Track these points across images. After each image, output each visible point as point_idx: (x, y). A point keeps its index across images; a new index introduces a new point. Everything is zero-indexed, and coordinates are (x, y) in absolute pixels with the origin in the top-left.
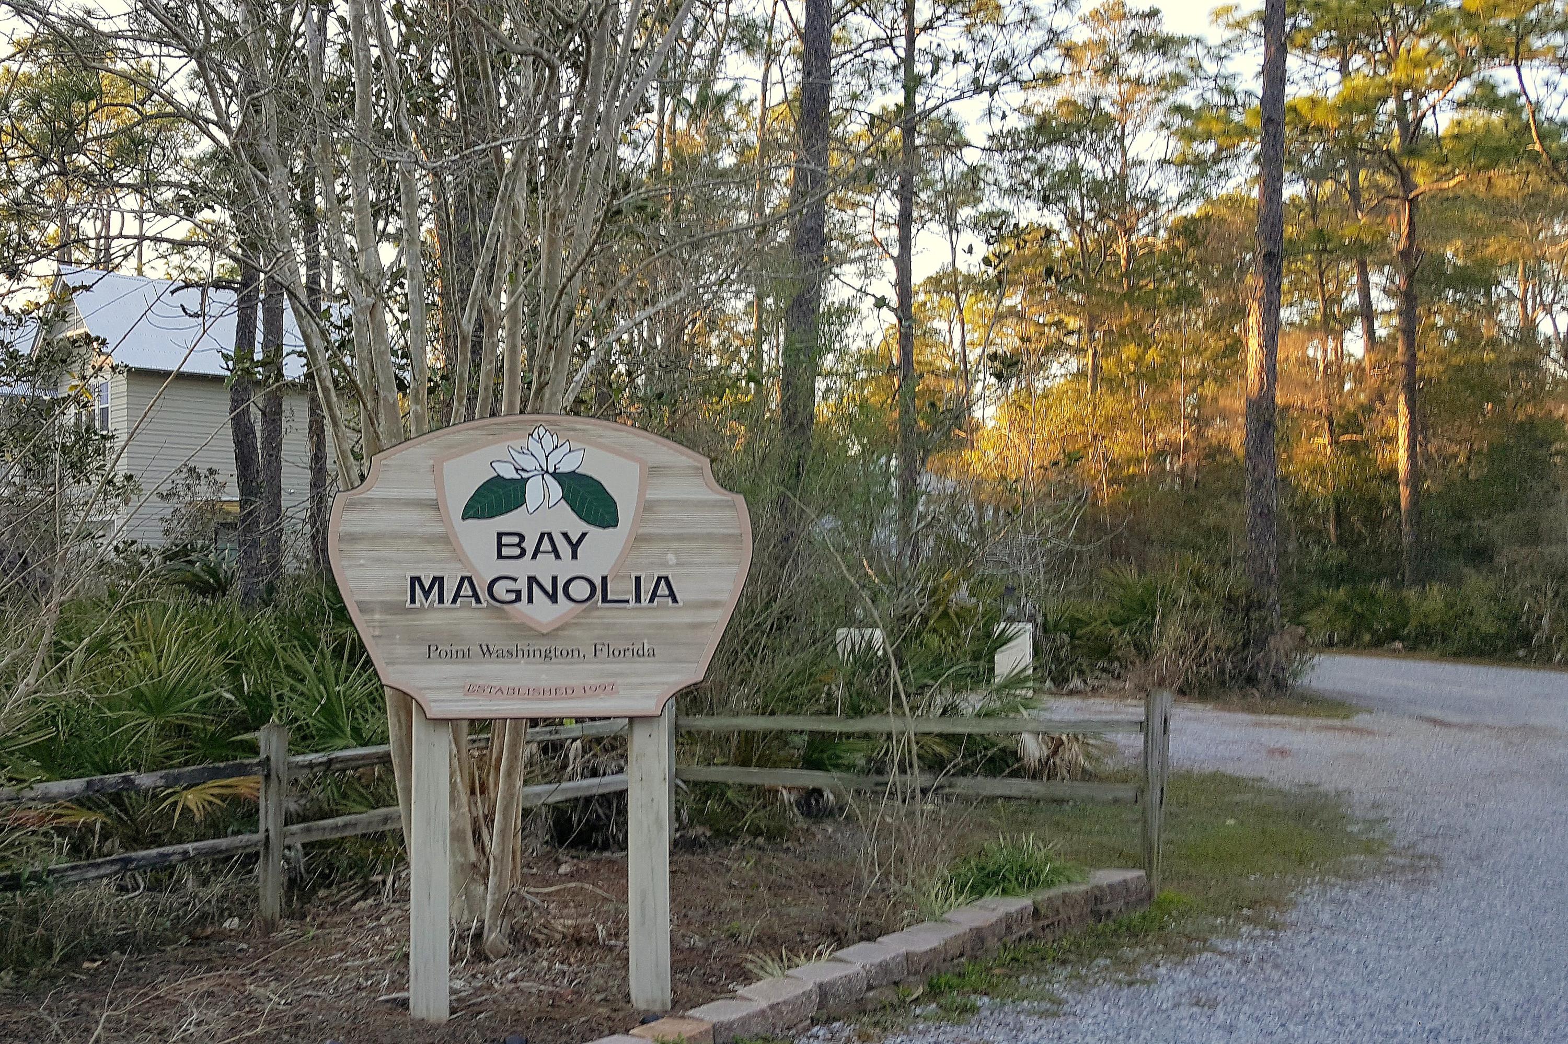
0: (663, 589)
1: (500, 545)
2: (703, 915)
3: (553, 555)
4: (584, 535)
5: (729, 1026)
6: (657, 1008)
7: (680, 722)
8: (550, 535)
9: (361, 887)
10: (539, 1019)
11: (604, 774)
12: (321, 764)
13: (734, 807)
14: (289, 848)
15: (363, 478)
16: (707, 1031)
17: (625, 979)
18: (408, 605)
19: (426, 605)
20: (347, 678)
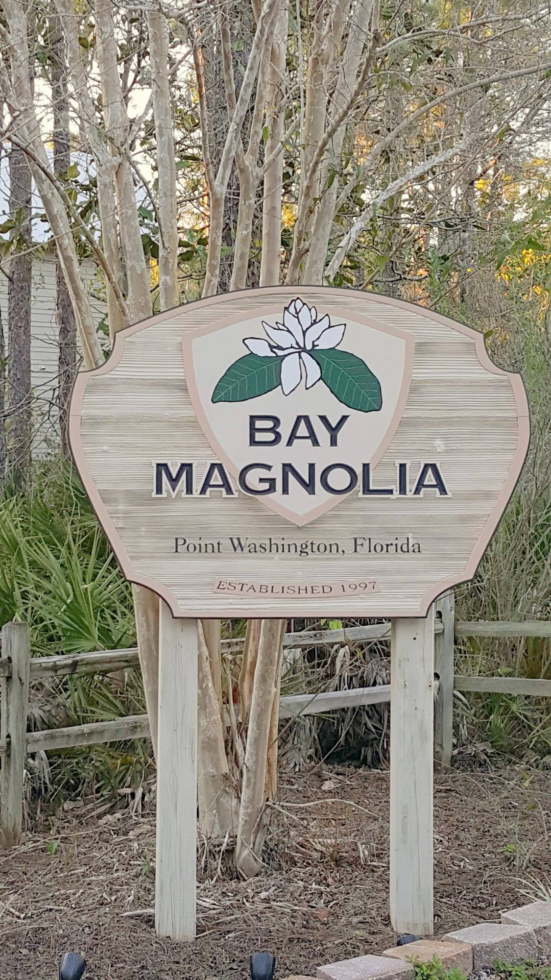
0: (430, 479)
1: (253, 430)
2: (477, 838)
3: (309, 441)
4: (344, 418)
5: (489, 950)
6: (418, 932)
7: (459, 627)
8: (307, 419)
9: (110, 800)
10: (291, 940)
11: (374, 684)
12: (64, 666)
13: (520, 722)
14: (33, 756)
15: (107, 354)
16: (465, 953)
17: (385, 901)
18: (154, 495)
19: (174, 495)
20: (95, 576)
